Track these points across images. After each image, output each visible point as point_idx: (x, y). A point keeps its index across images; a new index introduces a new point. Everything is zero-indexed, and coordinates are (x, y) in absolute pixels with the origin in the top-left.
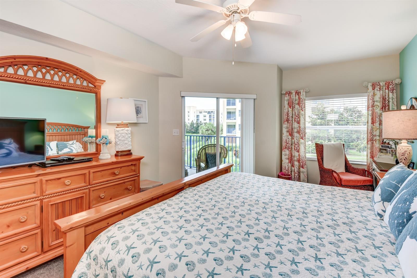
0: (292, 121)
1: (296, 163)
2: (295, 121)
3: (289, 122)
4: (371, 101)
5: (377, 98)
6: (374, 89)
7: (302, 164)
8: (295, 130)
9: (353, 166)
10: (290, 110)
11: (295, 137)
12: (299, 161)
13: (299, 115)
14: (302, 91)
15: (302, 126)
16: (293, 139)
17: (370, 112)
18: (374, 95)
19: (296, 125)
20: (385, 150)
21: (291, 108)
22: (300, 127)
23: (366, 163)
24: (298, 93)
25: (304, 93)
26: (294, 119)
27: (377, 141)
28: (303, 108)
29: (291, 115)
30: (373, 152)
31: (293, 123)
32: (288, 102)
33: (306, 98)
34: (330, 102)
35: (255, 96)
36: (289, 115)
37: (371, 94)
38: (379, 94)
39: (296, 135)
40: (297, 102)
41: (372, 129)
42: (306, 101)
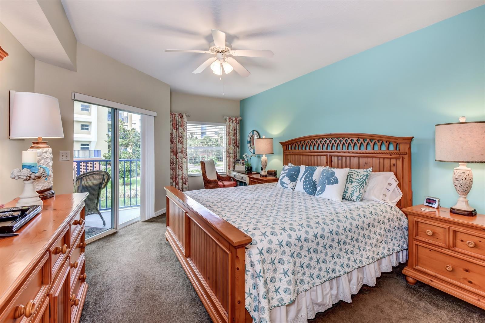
0: (176, 141)
1: (180, 181)
2: (179, 142)
3: (174, 142)
4: (228, 130)
5: (231, 128)
6: (229, 122)
7: (185, 181)
8: (179, 150)
9: (221, 176)
10: (174, 131)
11: (179, 157)
12: (182, 179)
13: (182, 136)
14: (184, 115)
15: (185, 146)
16: (177, 159)
17: (228, 137)
18: (230, 126)
19: (179, 146)
20: (238, 162)
21: (175, 129)
22: (183, 147)
23: (226, 173)
24: (181, 116)
25: (186, 117)
26: (178, 140)
27: (232, 157)
28: (185, 130)
29: (175, 136)
30: (229, 164)
31: (177, 144)
32: (172, 123)
33: (187, 122)
34: (207, 127)
35: (155, 114)
36: (174, 136)
37: (228, 125)
38: (232, 125)
39: (180, 154)
40: (180, 124)
41: (229, 148)
42: (187, 124)
